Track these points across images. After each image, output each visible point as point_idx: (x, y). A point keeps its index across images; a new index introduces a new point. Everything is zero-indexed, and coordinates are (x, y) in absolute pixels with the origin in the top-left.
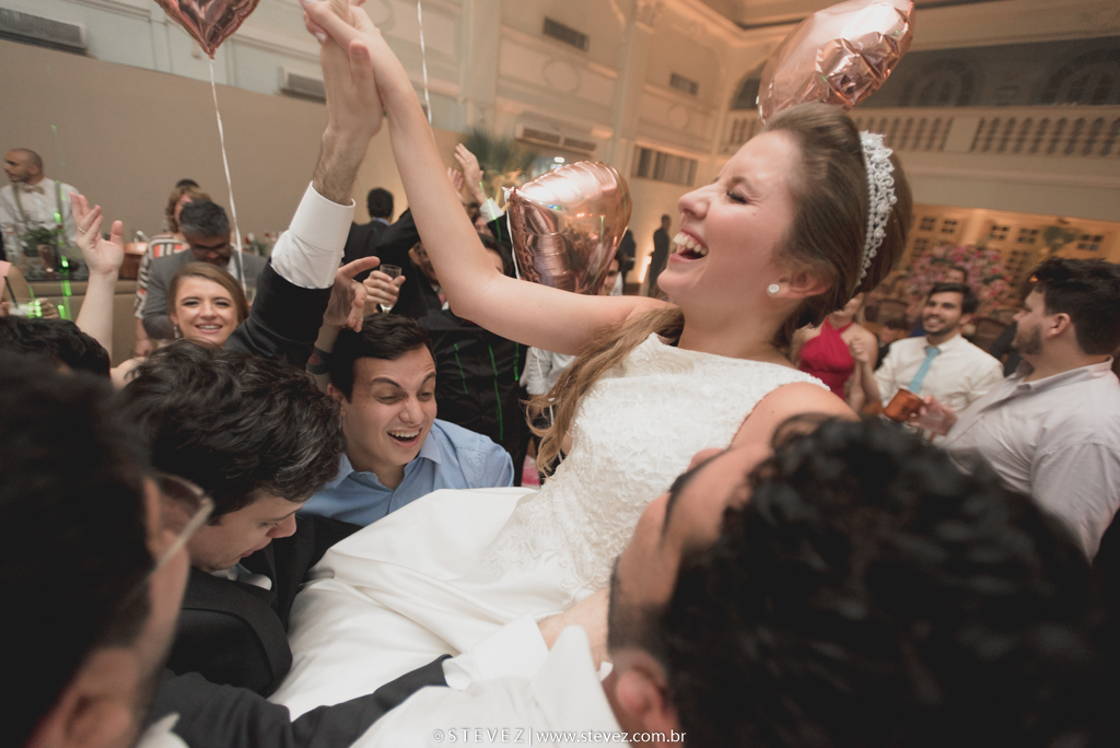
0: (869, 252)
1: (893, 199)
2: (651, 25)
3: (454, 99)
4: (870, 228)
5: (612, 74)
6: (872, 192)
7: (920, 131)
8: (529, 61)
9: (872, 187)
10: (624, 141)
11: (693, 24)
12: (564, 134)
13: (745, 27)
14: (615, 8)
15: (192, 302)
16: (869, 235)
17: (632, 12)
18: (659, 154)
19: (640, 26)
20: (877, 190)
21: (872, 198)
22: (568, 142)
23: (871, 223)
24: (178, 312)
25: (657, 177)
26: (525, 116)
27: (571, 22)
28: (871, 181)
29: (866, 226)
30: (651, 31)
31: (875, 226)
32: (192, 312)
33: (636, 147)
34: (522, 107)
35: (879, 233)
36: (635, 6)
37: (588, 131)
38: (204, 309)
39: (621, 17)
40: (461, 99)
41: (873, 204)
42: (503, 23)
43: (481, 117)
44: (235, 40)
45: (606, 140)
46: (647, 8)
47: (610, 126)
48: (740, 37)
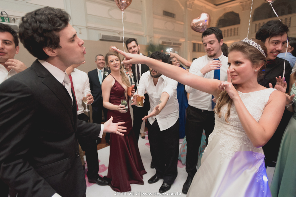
0: (264, 54)
1: (260, 45)
2: (191, 8)
3: (143, 36)
4: (261, 51)
5: (183, 23)
6: (256, 47)
8: (161, 23)
9: (255, 47)
10: (189, 41)
11: (202, 6)
12: (172, 42)
13: (217, 5)
14: (181, 5)
15: (112, 61)
16: (261, 52)
17: (186, 6)
18: (198, 44)
19: (188, 9)
20: (256, 46)
21: (257, 48)
22: (174, 44)
23: (260, 51)
24: (109, 64)
25: (199, 51)
26: (161, 38)
27: (170, 11)
28: (254, 46)
29: (260, 52)
30: (191, 10)
31: (261, 50)
32: (112, 63)
33: (192, 43)
34: (160, 36)
35: (263, 51)
36: (186, 4)
37: (178, 40)
38: (114, 62)
39: (183, 8)
40: (145, 36)
41: (258, 49)
42: (153, 14)
43: (151, 40)
44: (88, 28)
45: (184, 42)
46: (190, 4)
47: (184, 38)
48: (216, 8)
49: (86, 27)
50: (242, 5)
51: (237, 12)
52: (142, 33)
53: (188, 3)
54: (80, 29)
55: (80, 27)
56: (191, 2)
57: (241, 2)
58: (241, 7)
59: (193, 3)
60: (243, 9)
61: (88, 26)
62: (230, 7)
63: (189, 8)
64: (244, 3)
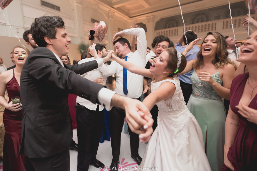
2: (113, 18)
3: (75, 37)
7: (172, 32)
9: (178, 61)
11: (120, 18)
13: (131, 17)
14: (105, 16)
15: (17, 53)
27: (97, 19)
30: (113, 20)
31: (178, 66)
36: (109, 15)
40: (77, 37)
42: (83, 20)
43: (82, 41)
44: (25, 28)
45: (108, 43)
46: (111, 15)
47: (108, 40)
48: (130, 20)
49: (24, 28)
50: (147, 19)
51: (144, 23)
52: (75, 35)
53: (110, 14)
54: (18, 29)
55: (18, 28)
56: (112, 14)
57: (147, 17)
58: (147, 20)
59: (113, 14)
60: (148, 22)
61: (25, 27)
62: (140, 20)
63: (111, 18)
64: (149, 17)
